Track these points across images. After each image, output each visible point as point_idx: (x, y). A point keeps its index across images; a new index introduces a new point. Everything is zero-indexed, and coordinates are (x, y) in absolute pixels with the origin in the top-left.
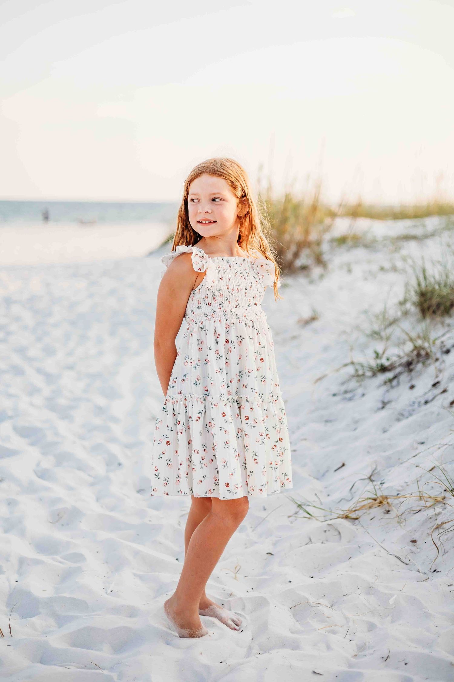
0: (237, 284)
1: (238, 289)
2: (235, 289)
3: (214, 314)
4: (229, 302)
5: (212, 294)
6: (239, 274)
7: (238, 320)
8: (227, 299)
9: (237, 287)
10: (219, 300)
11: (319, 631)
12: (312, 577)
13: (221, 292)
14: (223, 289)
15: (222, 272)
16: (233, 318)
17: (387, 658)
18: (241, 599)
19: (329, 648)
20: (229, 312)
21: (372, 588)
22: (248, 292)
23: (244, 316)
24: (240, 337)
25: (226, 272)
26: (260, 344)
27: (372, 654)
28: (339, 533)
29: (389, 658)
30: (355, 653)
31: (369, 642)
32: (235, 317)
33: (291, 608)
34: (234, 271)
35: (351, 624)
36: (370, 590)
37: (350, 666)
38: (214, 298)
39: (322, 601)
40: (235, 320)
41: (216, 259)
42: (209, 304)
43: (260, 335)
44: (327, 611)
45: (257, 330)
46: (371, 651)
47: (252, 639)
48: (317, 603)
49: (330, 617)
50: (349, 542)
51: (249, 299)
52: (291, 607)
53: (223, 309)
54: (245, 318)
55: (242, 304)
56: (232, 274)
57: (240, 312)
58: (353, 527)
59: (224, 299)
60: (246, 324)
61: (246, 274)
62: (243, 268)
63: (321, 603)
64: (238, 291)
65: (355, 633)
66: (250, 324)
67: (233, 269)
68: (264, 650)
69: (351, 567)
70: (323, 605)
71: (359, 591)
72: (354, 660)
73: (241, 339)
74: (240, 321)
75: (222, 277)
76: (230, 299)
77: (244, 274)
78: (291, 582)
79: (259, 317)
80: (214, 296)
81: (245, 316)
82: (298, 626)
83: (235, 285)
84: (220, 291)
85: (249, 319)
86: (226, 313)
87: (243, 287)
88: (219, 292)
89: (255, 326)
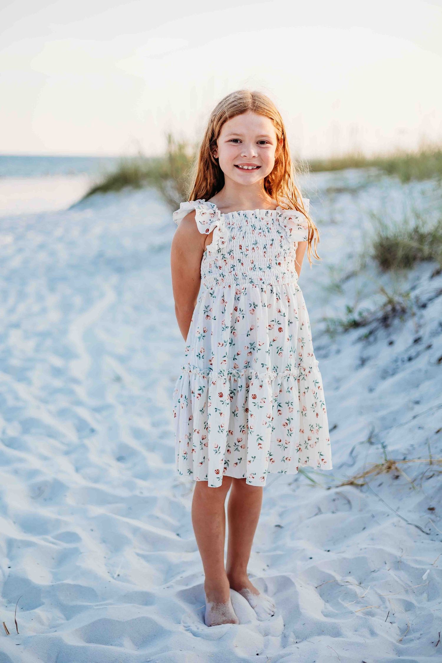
0: (253, 243)
1: (253, 249)
2: (250, 248)
3: (223, 279)
4: (242, 264)
5: (222, 256)
6: (257, 231)
7: (251, 285)
8: (239, 260)
9: (253, 246)
10: (230, 262)
11: (357, 614)
12: (329, 551)
13: (232, 254)
14: (234, 250)
15: (236, 230)
16: (245, 283)
17: (438, 643)
18: (261, 579)
19: (373, 633)
20: (240, 276)
21: (401, 562)
22: (268, 251)
23: (259, 280)
24: (253, 305)
25: (241, 230)
26: (279, 311)
27: (419, 638)
28: (349, 502)
29: (439, 642)
30: (400, 638)
31: (412, 624)
32: (248, 281)
33: (316, 588)
34: (251, 227)
35: (388, 604)
36: (399, 564)
37: (399, 652)
38: (225, 261)
39: (349, 579)
40: (248, 285)
41: (230, 214)
42: (220, 267)
43: (280, 301)
44: (358, 590)
45: (277, 294)
46: (417, 635)
47: (284, 626)
48: (345, 582)
49: (364, 597)
50: (361, 510)
51: (270, 259)
52: (316, 586)
53: (233, 273)
54: (261, 282)
55: (259, 266)
56: (248, 231)
57: (255, 275)
58: (362, 495)
59: (236, 261)
60: (262, 289)
61: (266, 230)
62: (263, 223)
63: (349, 581)
64: (253, 251)
65: (393, 615)
66: (267, 288)
67: (250, 224)
68: (301, 638)
69: (372, 539)
70: (352, 584)
71: (387, 567)
72: (401, 646)
73: (255, 307)
74: (254, 286)
75: (235, 236)
76: (244, 261)
77: (263, 230)
78: (311, 558)
79: (280, 280)
80: (224, 259)
81: (261, 280)
82: (330, 608)
83: (251, 244)
84: (231, 252)
85: (267, 283)
86: (237, 277)
87: (261, 245)
88: (230, 254)
89: (274, 291)
